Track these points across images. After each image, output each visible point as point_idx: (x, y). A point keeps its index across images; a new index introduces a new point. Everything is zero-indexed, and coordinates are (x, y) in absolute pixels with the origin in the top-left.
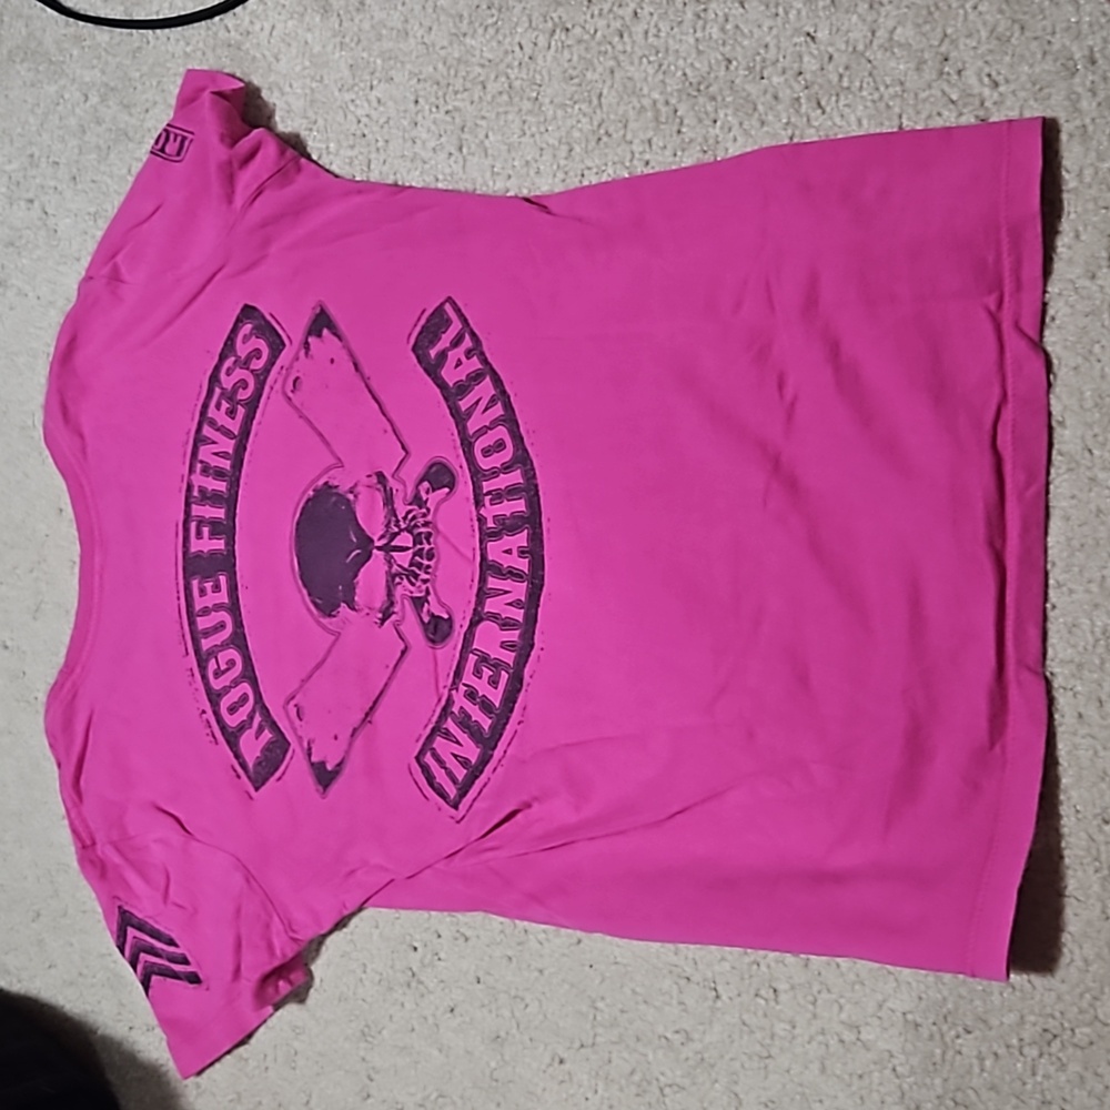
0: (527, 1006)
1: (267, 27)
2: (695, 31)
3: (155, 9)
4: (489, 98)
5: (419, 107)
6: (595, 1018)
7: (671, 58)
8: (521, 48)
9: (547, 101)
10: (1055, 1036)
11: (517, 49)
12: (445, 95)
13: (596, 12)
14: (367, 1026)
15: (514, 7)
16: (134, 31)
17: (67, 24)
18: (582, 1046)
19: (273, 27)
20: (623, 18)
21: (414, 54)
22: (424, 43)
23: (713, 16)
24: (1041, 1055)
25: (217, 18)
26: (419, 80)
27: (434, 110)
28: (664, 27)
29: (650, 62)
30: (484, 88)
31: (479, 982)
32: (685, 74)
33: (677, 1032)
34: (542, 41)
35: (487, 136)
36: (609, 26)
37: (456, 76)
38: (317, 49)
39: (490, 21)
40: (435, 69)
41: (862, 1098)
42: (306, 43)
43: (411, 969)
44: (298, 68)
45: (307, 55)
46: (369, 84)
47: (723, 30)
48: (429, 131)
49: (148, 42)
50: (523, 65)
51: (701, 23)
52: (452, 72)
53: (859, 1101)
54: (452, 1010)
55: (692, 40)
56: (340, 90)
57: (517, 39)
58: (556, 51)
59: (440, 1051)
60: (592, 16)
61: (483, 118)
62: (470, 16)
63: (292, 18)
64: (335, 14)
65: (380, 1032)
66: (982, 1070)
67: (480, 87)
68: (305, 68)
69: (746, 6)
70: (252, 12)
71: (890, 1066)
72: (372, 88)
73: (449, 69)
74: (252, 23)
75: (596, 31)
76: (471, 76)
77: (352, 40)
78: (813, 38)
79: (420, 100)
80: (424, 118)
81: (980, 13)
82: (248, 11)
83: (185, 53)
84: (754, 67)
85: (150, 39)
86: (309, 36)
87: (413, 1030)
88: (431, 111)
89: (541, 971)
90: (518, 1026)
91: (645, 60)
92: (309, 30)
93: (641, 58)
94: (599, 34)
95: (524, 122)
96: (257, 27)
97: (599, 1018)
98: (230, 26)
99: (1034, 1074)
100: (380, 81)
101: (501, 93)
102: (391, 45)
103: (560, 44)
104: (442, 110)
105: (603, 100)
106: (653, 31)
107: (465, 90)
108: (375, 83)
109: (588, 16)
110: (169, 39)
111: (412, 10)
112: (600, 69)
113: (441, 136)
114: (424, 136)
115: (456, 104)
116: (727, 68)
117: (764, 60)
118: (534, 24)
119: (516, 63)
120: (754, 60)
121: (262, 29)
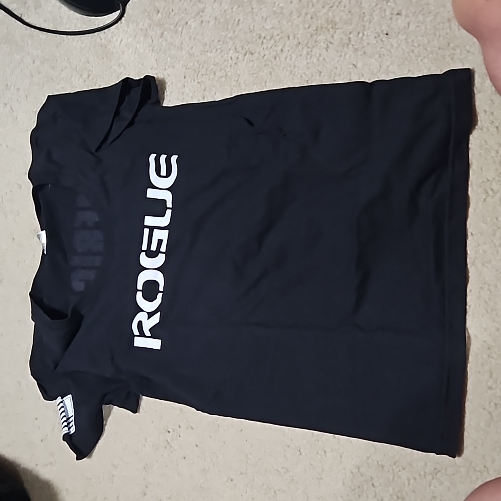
0: (218, 457)
1: (119, 40)
2: (307, 59)
3: (68, 26)
4: (217, 78)
5: (186, 79)
6: (247, 462)
7: (296, 69)
8: (232, 59)
9: (242, 82)
10: (439, 472)
11: (230, 59)
12: (198, 75)
13: (265, 47)
14: (147, 465)
15: (229, 42)
16: (58, 35)
17: (26, 29)
18: (241, 474)
19: (122, 40)
20: (276, 51)
21: (185, 58)
22: (189, 53)
23: (314, 54)
24: (433, 479)
25: (96, 33)
26: (186, 68)
27: (193, 81)
28: (294, 56)
29: (287, 70)
30: (215, 74)
31: (197, 446)
32: (301, 76)
33: (283, 468)
34: (241, 57)
35: (216, 94)
36: (270, 54)
37: (203, 68)
38: (141, 51)
39: (219, 47)
40: (194, 64)
41: (359, 496)
42: (136, 48)
43: (167, 441)
44: (132, 58)
45: (136, 54)
46: (164, 68)
47: (318, 59)
48: (190, 90)
49: (64, 40)
50: (232, 66)
51: (309, 56)
52: (201, 66)
53: (358, 497)
54: (185, 458)
55: (305, 63)
56: (151, 69)
57: (230, 55)
58: (247, 62)
59: (179, 475)
60: (263, 49)
61: (214, 86)
62: (210, 44)
63: (130, 37)
64: (150, 37)
65: (152, 468)
66: (409, 484)
67: (213, 74)
68: (135, 58)
69: (329, 50)
70: (112, 32)
71: (371, 483)
72: (165, 69)
73: (200, 65)
74: (112, 37)
75: (264, 55)
76: (210, 69)
77: (157, 49)
78: (356, 67)
79: (187, 77)
80: (188, 84)
81: (424, 63)
82: (111, 31)
83: (81, 47)
84: (331, 76)
85: (65, 39)
86: (138, 46)
87: (167, 466)
88: (191, 81)
89: (225, 443)
90: (214, 465)
91: (285, 69)
92: (138, 42)
93: (283, 68)
94: (265, 56)
95: (232, 90)
96: (115, 39)
97: (249, 462)
98: (102, 37)
99: (430, 486)
100: (169, 67)
101: (222, 77)
102: (174, 52)
103: (249, 59)
104: (196, 82)
105: (267, 83)
106: (288, 58)
107: (206, 74)
108: (167, 67)
109: (261, 49)
110: (73, 40)
111: (185, 39)
112: (265, 71)
113: (195, 92)
114: (188, 91)
115: (203, 79)
116: (320, 75)
117: (335, 74)
118: (238, 50)
119: (229, 65)
120: (331, 73)
121: (117, 40)
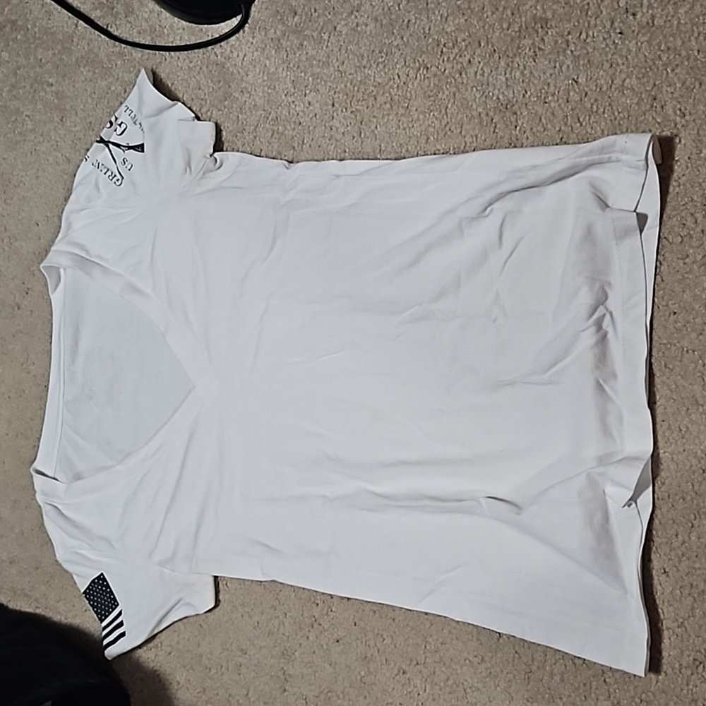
0: (384, 640)
1: (241, 55)
2: (505, 74)
3: (171, 40)
4: (378, 106)
5: (334, 108)
6: (426, 647)
7: (491, 89)
8: (399, 77)
9: (414, 109)
10: (701, 663)
11: (396, 77)
12: (351, 102)
13: (446, 59)
14: (285, 649)
15: (395, 53)
16: (157, 52)
17: (114, 45)
18: (417, 664)
19: (245, 55)
20: (462, 63)
21: (333, 77)
22: (340, 71)
23: (517, 65)
24: (692, 674)
25: (210, 48)
26: (335, 92)
27: (344, 110)
28: (487, 70)
29: (477, 90)
30: (376, 99)
31: (355, 625)
32: (498, 99)
33: (476, 657)
34: (412, 74)
35: (376, 127)
36: (453, 68)
37: (358, 91)
38: (272, 70)
39: (380, 60)
40: (345, 86)
41: (585, 697)
42: (266, 65)
43: (314, 616)
44: (260, 81)
45: (266, 73)
46: (304, 92)
47: (522, 73)
48: (340, 122)
49: (166, 59)
50: (400, 87)
51: (509, 69)
52: (356, 89)
53: (583, 698)
54: (338, 641)
55: (504, 79)
56: (286, 95)
57: (397, 71)
58: (420, 80)
59: (330, 665)
60: (443, 61)
61: (374, 117)
62: (368, 56)
63: (257, 50)
64: (284, 50)
65: (293, 654)
66: (657, 682)
67: (373, 98)
68: (264, 81)
69: (537, 61)
70: (232, 46)
71: (603, 679)
72: (305, 95)
73: (354, 87)
74: (232, 52)
75: (445, 70)
76: (368, 92)
77: (294, 66)
78: (576, 82)
79: (336, 104)
80: (337, 115)
81: (676, 74)
82: (230, 44)
83: (189, 67)
84: (541, 96)
85: (167, 57)
86: (267, 62)
87: (314, 652)
88: (342, 111)
89: (394, 620)
90: (378, 651)
91: (474, 89)
92: (267, 58)
93: (472, 88)
94: (447, 71)
95: (399, 121)
96: (235, 54)
97: (428, 647)
98: (217, 52)
99: (688, 685)
100: (311, 91)
101: (385, 103)
102: (318, 70)
103: (422, 76)
104: (349, 112)
105: (448, 110)
106: (480, 72)
107: (364, 100)
108: (307, 92)
109: (441, 61)
110: (179, 58)
111: (332, 50)
112: (447, 93)
113: (348, 126)
114: (338, 125)
115: (358, 107)
116: (524, 96)
117: (547, 93)
118: (407, 64)
119: (396, 86)
120: (541, 93)
121: (238, 56)
